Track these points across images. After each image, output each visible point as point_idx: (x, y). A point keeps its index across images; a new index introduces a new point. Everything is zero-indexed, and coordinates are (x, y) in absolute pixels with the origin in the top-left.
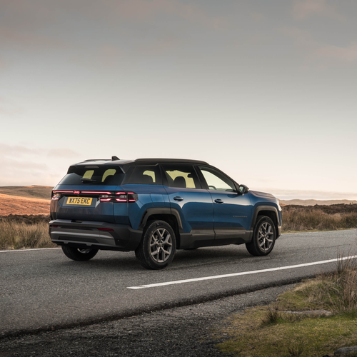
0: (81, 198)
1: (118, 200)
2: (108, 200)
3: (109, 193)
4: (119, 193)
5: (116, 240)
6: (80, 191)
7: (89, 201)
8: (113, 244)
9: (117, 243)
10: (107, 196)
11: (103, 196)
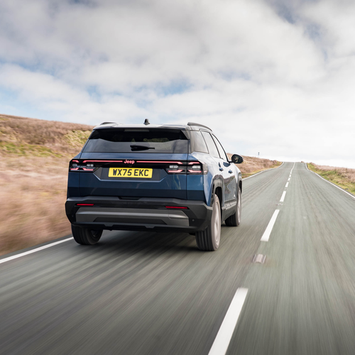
0: (133, 169)
1: (191, 171)
2: (179, 171)
3: (179, 163)
4: (191, 163)
5: (190, 220)
6: (135, 161)
7: (149, 173)
8: (186, 225)
9: (191, 223)
10: (176, 167)
11: (171, 167)
